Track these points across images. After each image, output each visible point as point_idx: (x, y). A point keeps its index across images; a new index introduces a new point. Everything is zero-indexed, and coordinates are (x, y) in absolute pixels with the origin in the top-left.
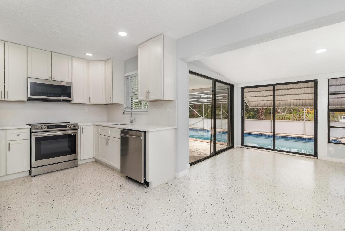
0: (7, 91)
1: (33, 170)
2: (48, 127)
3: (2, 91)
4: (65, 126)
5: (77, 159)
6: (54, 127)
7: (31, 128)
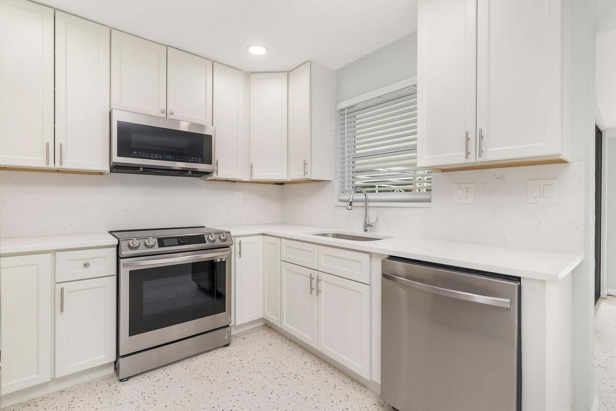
0: (61, 145)
1: (121, 361)
2: (161, 242)
3: (48, 144)
4: (200, 239)
5: (228, 326)
6: (176, 241)
7: (118, 246)
